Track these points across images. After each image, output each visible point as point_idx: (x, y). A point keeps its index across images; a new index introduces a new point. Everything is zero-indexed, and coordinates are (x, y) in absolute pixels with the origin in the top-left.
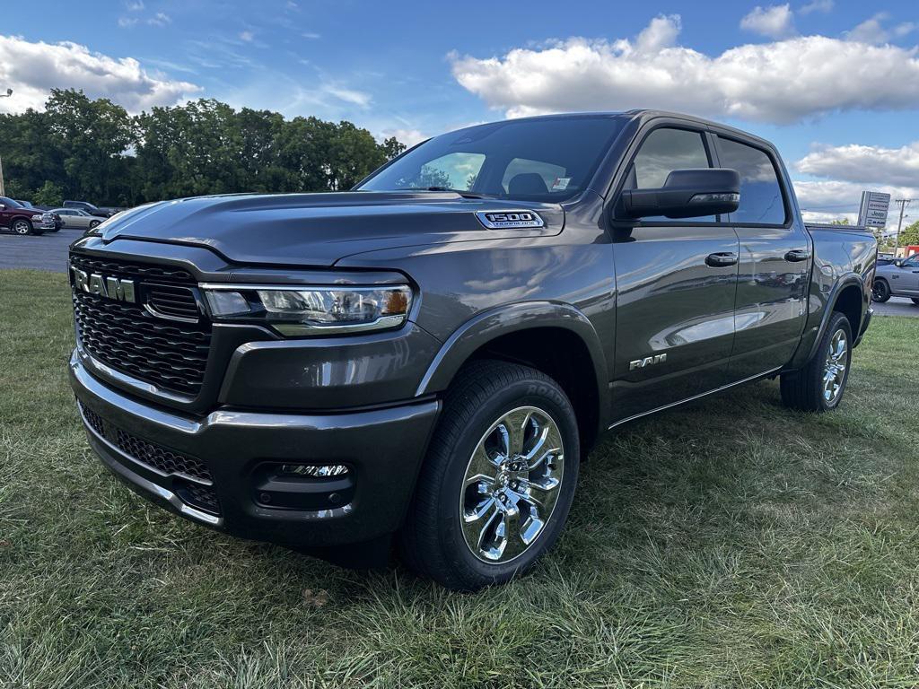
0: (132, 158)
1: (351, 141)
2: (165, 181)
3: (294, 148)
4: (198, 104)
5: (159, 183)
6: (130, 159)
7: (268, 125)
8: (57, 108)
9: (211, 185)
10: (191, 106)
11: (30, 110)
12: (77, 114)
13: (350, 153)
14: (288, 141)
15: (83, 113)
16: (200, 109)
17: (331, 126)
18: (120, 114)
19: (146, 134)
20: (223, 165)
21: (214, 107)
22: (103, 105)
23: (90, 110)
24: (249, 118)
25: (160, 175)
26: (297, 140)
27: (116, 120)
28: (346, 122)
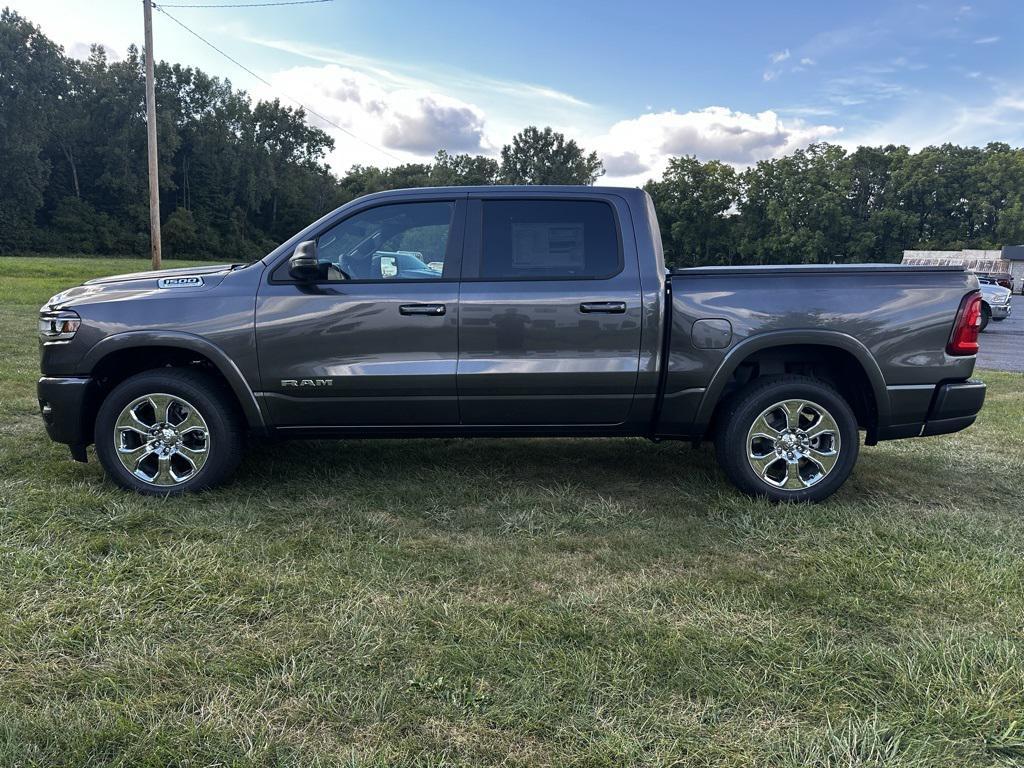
0: (736, 216)
1: (998, 167)
2: (763, 237)
3: (916, 185)
4: (807, 151)
5: (756, 239)
6: (734, 217)
7: (886, 162)
8: (672, 176)
9: (809, 238)
10: (800, 154)
11: (651, 181)
12: (689, 179)
13: (995, 181)
14: (908, 178)
15: (694, 177)
16: (809, 156)
17: (975, 151)
18: (728, 173)
19: (749, 190)
20: (825, 214)
21: (824, 151)
22: (711, 168)
23: (698, 173)
24: (866, 156)
25: (759, 230)
26: (920, 175)
27: (723, 179)
28: (997, 144)
